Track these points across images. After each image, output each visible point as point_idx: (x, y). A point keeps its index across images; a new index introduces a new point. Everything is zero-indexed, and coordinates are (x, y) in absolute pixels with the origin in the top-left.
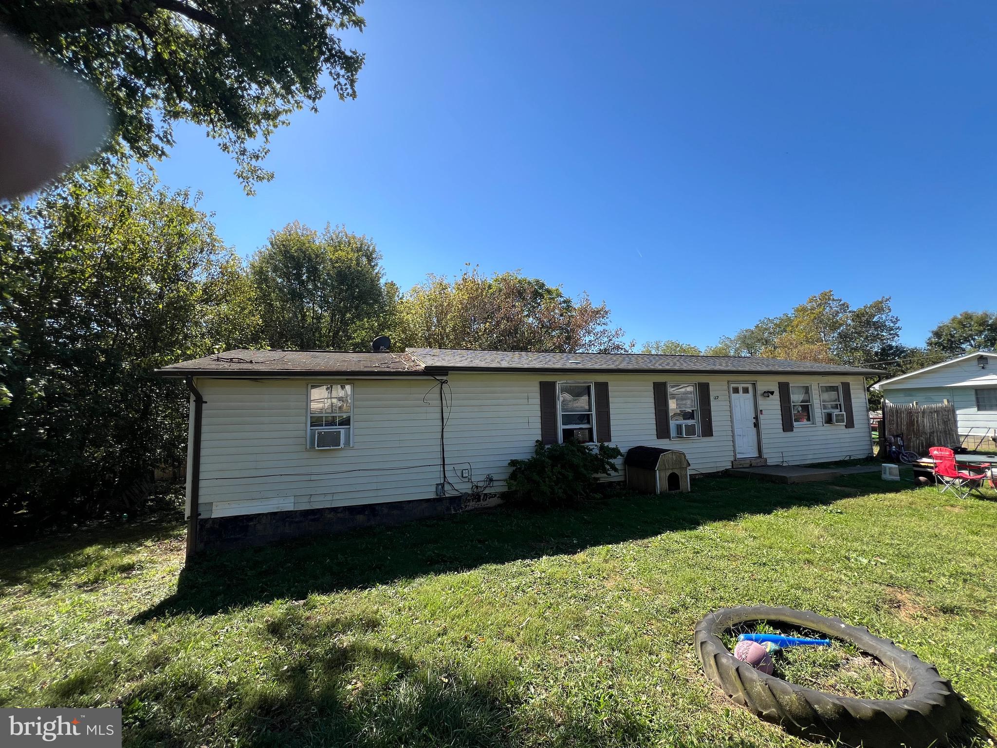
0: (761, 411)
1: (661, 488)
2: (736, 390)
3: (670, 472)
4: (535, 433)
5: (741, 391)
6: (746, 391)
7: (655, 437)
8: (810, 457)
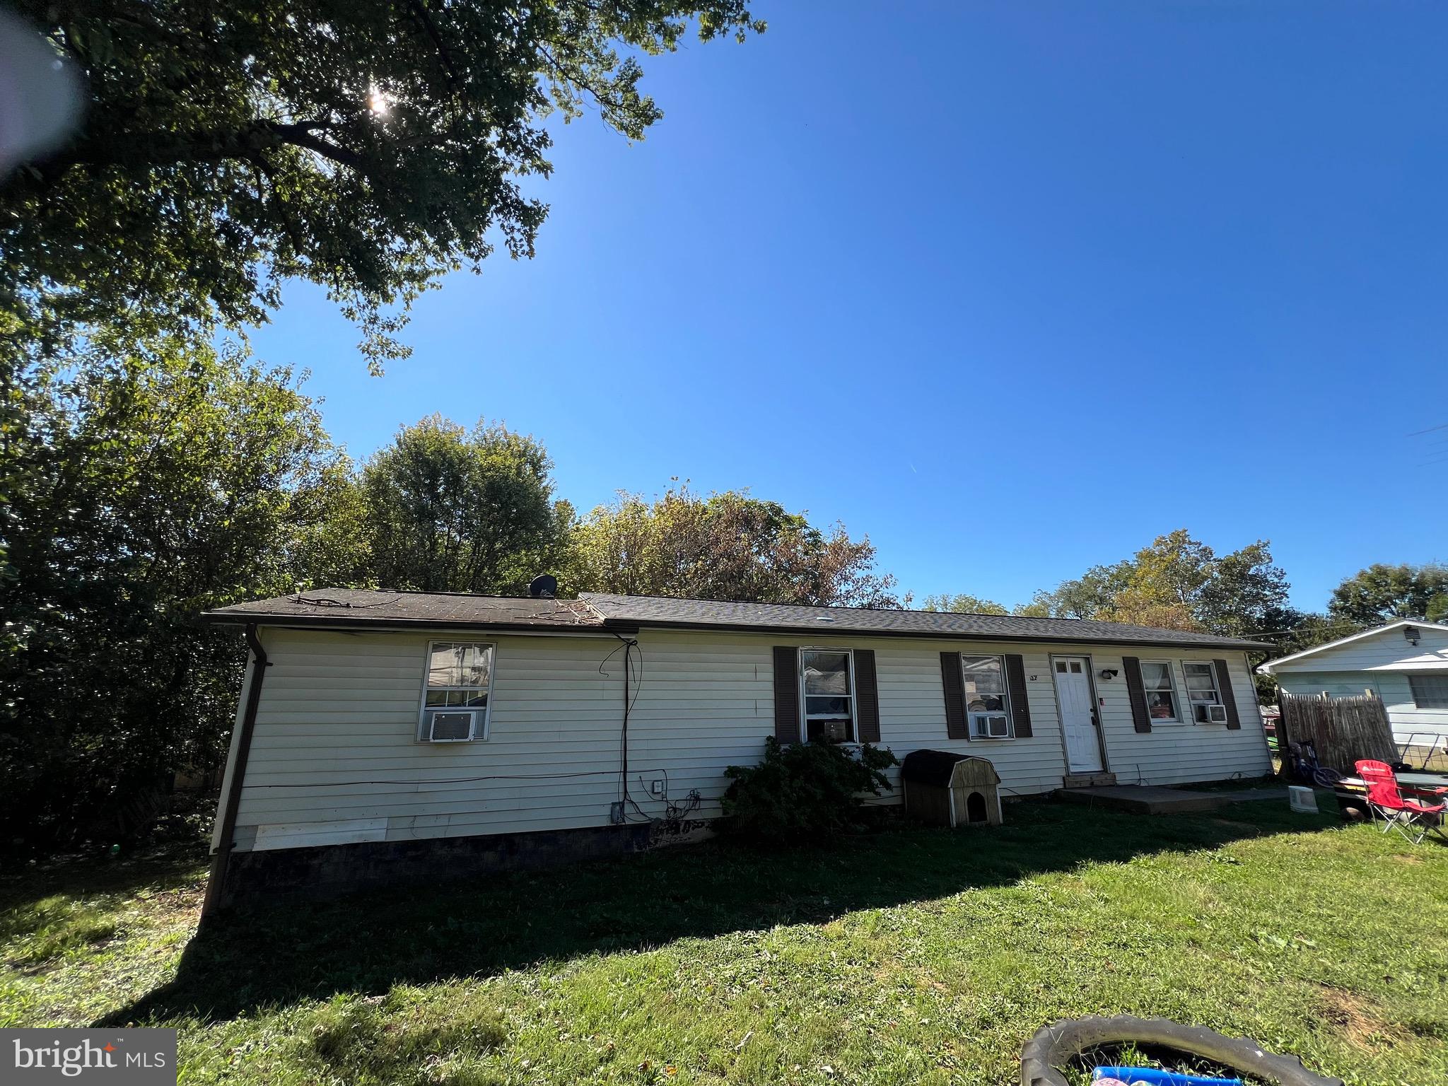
0: (1101, 699)
1: (957, 817)
2: (1062, 668)
3: (971, 791)
4: (766, 726)
5: (1069, 668)
6: (1076, 668)
7: (946, 737)
8: (1181, 773)
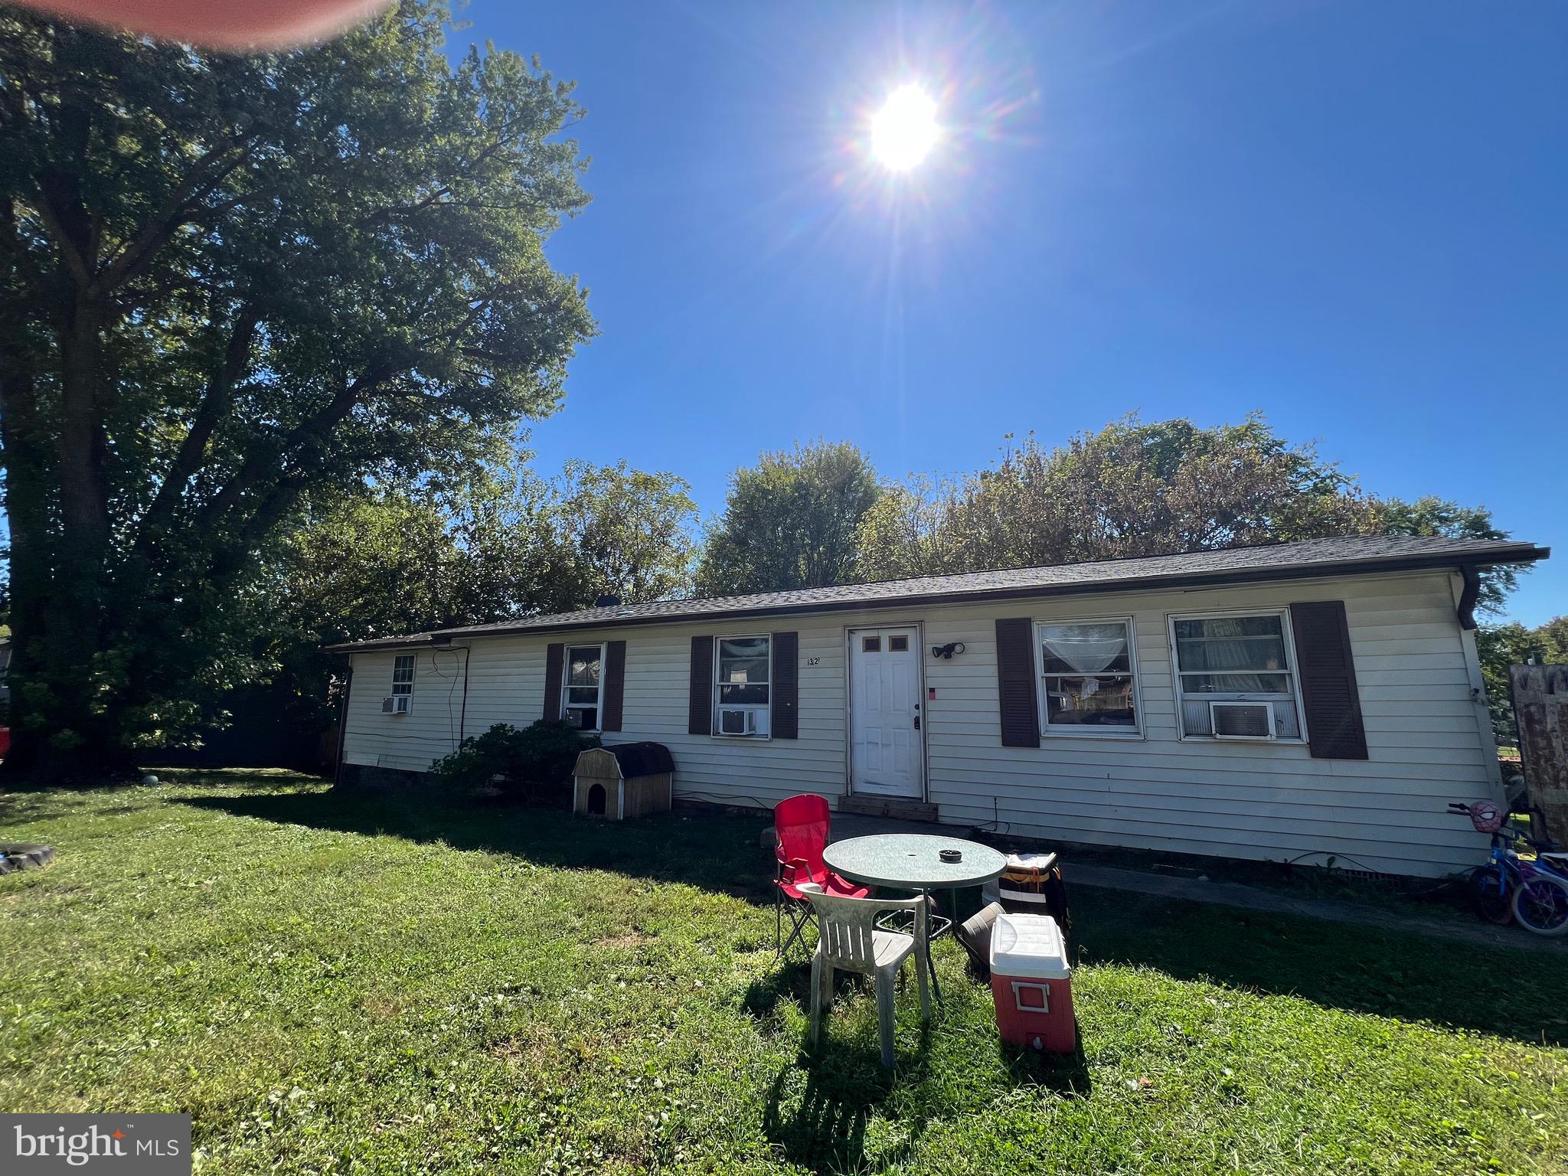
0: (932, 690)
1: (577, 807)
2: (872, 645)
3: (593, 782)
4: (537, 713)
5: (885, 644)
6: (899, 644)
